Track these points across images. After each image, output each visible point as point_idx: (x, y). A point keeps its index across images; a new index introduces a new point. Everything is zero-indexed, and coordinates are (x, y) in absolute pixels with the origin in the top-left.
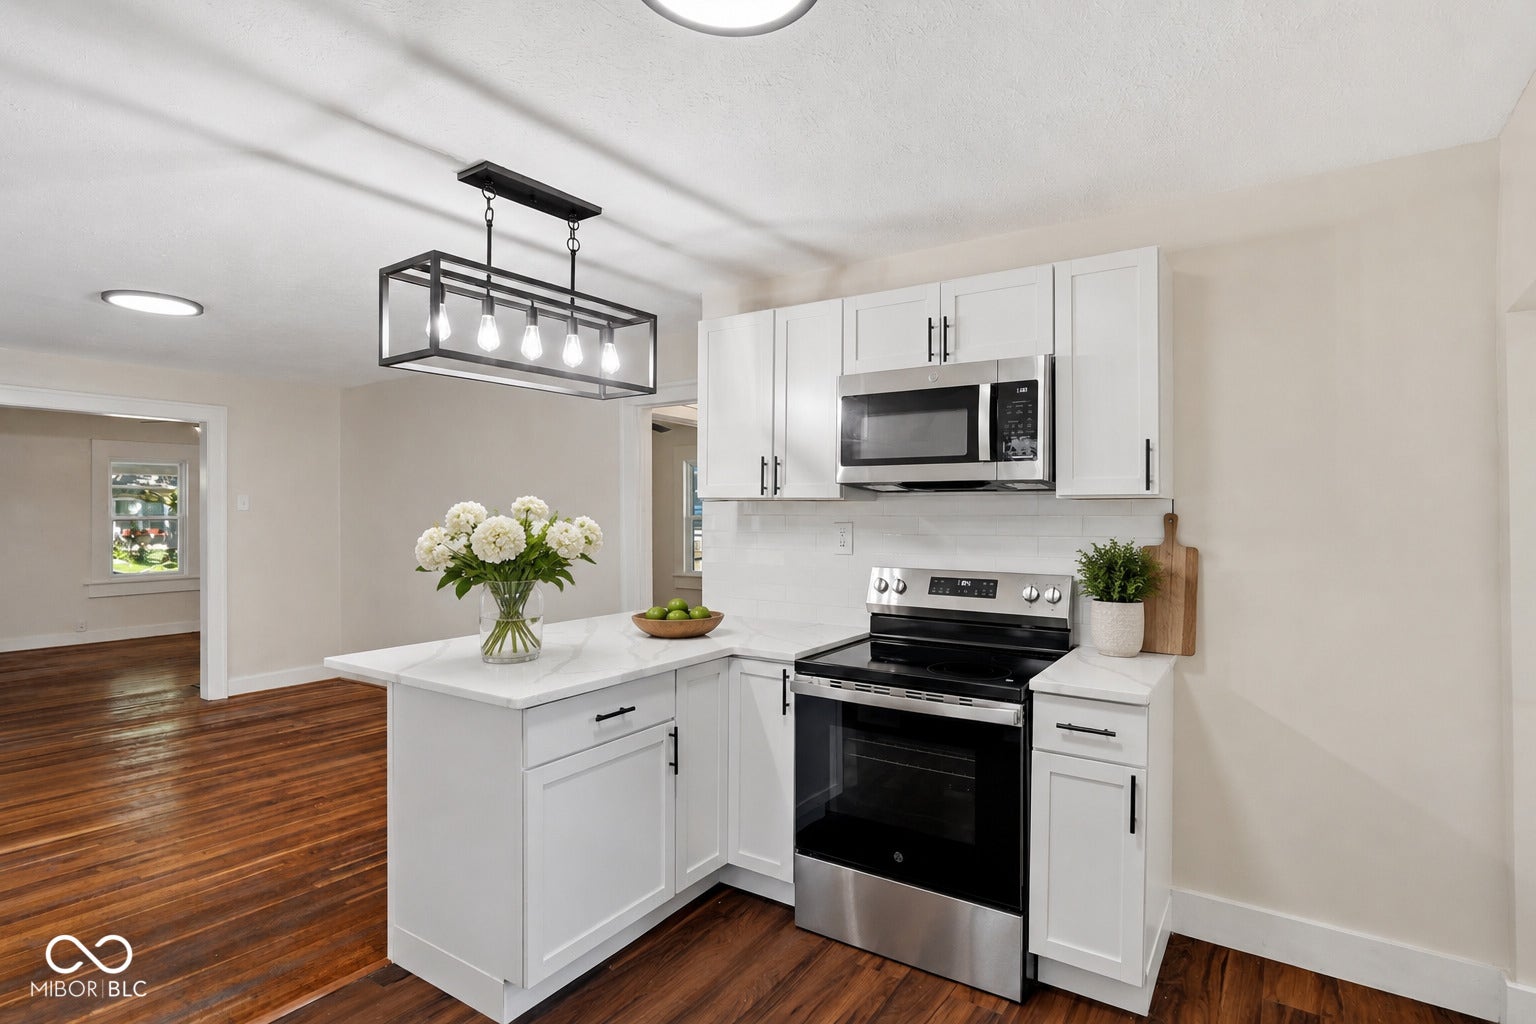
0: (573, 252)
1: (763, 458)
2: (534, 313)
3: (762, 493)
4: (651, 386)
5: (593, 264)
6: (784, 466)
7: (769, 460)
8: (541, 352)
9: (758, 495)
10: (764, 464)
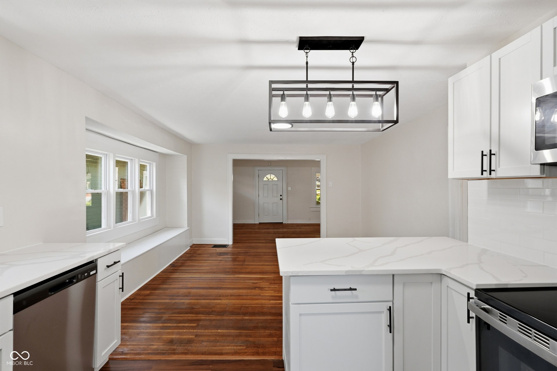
0: (353, 63)
1: (482, 152)
2: (330, 97)
3: (482, 174)
4: (395, 119)
5: (364, 68)
6: (497, 155)
7: (486, 152)
8: (334, 114)
9: (479, 176)
10: (483, 155)
